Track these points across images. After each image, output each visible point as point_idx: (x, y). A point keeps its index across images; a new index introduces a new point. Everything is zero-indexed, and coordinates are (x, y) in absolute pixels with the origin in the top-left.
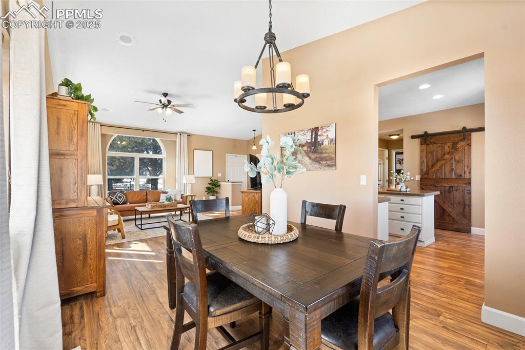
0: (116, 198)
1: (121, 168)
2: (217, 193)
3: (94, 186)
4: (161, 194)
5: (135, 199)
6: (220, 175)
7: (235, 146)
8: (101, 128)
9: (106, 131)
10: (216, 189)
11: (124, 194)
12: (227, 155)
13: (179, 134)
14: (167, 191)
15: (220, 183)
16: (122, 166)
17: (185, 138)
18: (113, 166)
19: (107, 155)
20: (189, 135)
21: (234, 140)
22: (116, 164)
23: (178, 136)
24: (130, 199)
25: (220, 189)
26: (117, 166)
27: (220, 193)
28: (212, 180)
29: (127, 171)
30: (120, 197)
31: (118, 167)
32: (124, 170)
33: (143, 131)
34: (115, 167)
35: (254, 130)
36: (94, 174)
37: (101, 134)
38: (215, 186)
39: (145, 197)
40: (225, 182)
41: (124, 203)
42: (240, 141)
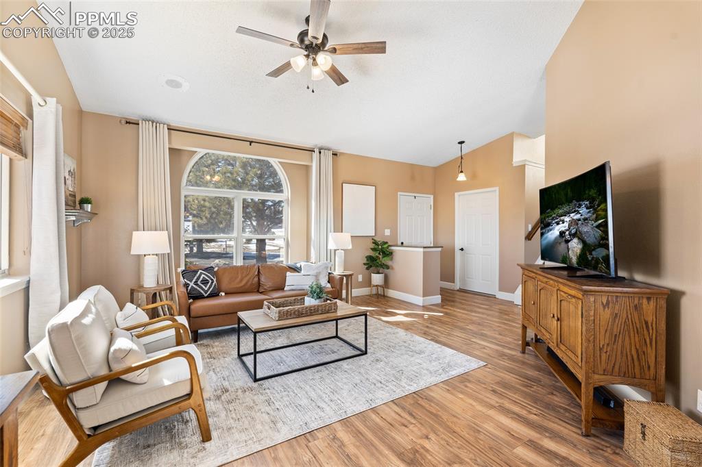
0: (196, 283)
1: (212, 221)
2: (388, 267)
3: (151, 256)
4: (288, 274)
5: (236, 285)
6: (387, 232)
7: (413, 178)
8: (169, 135)
9: (180, 142)
10: (386, 261)
11: (215, 274)
12: (399, 193)
13: (317, 151)
14: (298, 265)
15: (393, 248)
16: (215, 219)
17: (328, 158)
18: (201, 219)
19: (183, 193)
20: (335, 154)
21: (412, 166)
22: (204, 216)
23: (316, 155)
24: (225, 284)
25: (392, 259)
26: (206, 218)
27: (393, 268)
28: (375, 243)
29: (221, 226)
30: (205, 282)
31: (209, 220)
32: (217, 225)
33: (251, 142)
34: (205, 221)
35: (461, 143)
36: (156, 230)
37: (169, 149)
38: (384, 253)
39: (256, 279)
40: (397, 246)
41: (214, 295)
42: (422, 168)
